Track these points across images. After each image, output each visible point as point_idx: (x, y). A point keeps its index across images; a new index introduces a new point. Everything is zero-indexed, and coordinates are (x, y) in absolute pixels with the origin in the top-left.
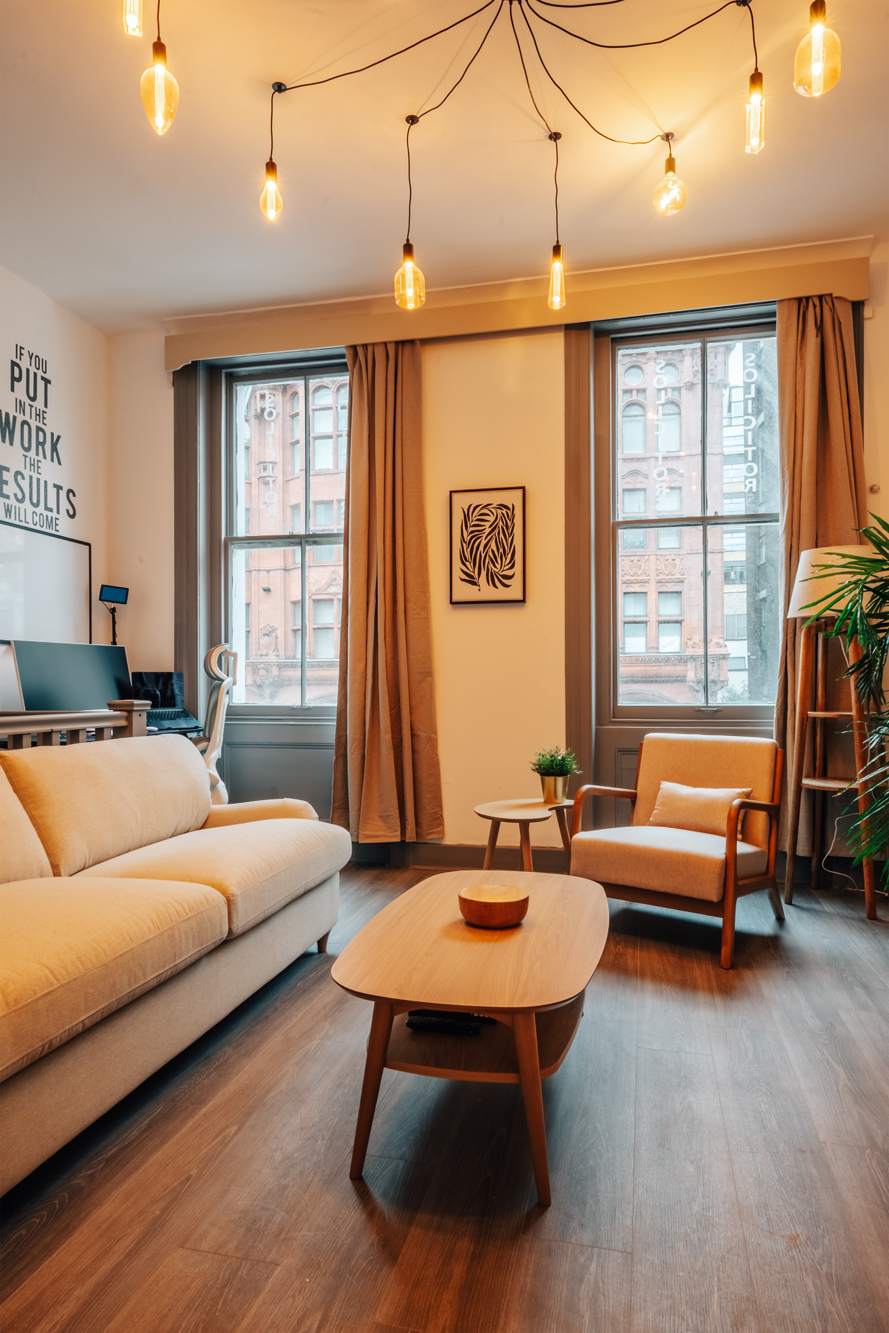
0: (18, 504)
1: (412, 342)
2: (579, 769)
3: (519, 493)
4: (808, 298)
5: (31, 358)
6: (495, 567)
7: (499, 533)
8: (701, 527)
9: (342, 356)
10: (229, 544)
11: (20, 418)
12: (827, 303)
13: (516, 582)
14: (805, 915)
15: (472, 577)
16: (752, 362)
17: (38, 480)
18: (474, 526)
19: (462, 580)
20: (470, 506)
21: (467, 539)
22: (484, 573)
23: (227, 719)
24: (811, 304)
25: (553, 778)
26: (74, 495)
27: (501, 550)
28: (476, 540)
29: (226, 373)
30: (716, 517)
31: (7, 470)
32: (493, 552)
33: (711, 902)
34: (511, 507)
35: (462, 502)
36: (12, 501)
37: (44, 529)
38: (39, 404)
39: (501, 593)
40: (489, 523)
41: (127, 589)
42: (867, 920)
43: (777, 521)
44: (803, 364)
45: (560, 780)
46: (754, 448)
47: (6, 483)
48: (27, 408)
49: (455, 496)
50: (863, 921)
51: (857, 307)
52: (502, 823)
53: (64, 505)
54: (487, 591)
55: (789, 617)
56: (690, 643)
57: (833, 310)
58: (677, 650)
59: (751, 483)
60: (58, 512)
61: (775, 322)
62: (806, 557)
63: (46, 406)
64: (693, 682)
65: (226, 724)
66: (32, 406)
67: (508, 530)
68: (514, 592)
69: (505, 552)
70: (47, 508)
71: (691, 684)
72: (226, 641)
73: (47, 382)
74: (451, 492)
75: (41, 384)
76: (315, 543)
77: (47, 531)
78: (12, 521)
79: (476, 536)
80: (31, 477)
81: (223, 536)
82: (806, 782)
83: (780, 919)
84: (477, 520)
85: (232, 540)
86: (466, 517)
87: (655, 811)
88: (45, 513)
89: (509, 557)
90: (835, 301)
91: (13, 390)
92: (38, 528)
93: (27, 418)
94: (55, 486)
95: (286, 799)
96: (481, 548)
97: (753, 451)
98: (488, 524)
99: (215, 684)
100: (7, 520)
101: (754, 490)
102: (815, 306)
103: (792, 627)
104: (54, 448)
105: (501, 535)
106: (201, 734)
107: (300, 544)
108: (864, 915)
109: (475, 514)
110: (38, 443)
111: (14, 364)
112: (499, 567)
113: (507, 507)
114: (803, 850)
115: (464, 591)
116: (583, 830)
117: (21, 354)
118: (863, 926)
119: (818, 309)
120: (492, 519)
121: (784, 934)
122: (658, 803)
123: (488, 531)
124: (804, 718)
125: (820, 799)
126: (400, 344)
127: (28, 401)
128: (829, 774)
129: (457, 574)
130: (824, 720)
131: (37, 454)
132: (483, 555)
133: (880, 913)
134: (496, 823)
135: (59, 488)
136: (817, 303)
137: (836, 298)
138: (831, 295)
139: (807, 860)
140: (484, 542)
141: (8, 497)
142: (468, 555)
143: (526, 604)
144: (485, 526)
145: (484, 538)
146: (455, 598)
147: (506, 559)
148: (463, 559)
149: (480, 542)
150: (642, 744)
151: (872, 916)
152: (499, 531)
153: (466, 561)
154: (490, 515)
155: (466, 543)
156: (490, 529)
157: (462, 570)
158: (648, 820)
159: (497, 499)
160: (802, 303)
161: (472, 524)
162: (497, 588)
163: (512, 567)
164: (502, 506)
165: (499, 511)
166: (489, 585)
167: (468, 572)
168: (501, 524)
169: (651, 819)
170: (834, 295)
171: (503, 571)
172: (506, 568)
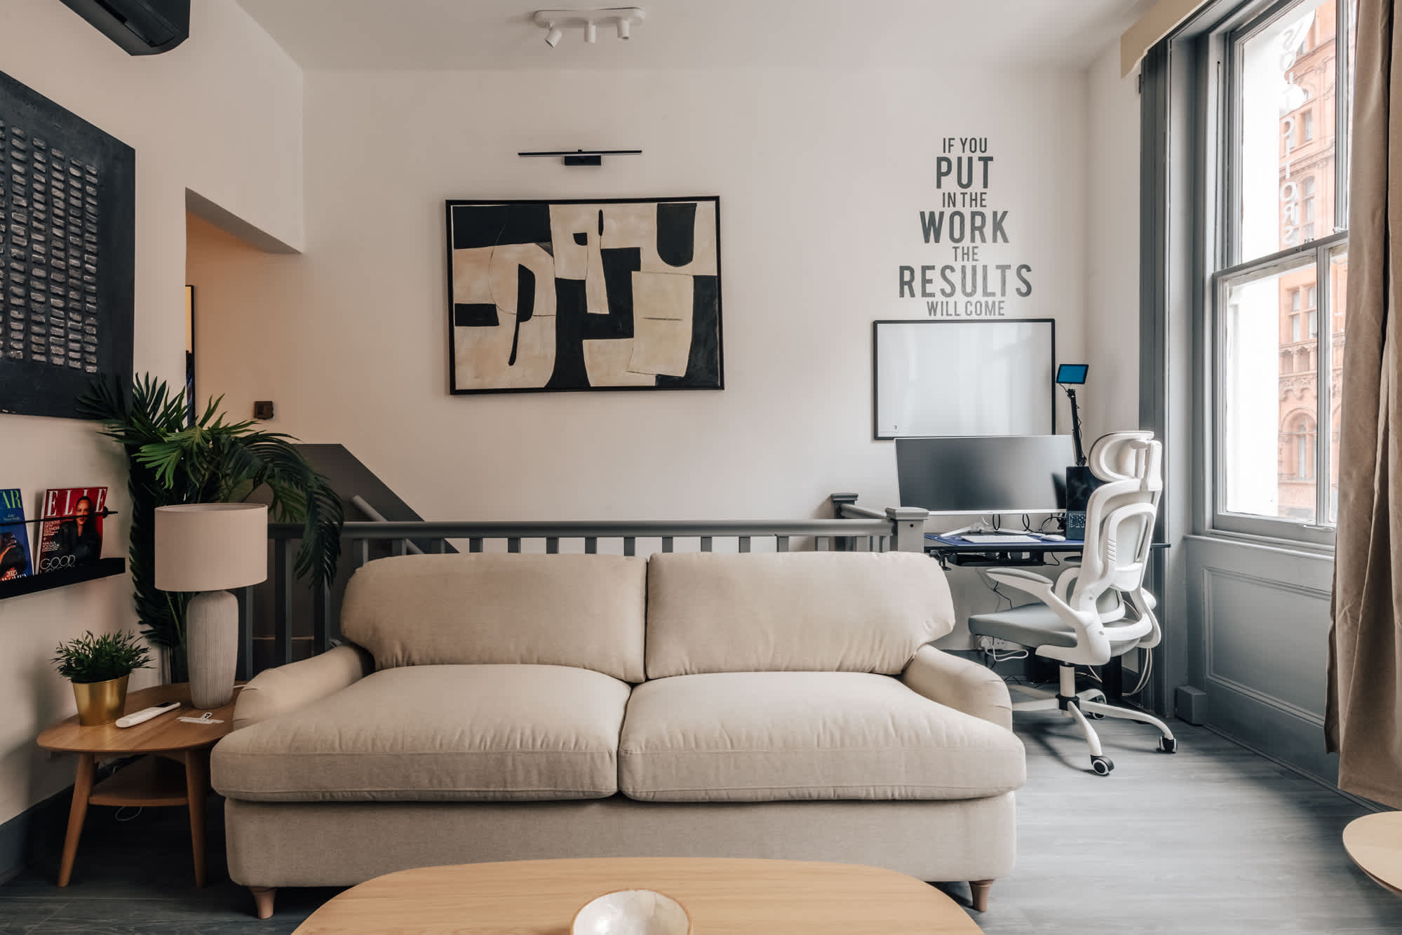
0: (944, 299)
5: (964, 145)
11: (948, 211)
17: (974, 268)
26: (1029, 269)
31: (932, 268)
36: (939, 298)
37: (983, 317)
38: (977, 186)
41: (1087, 366)
47: (930, 281)
48: (959, 199)
53: (1013, 282)
60: (1003, 294)
63: (985, 185)
66: (964, 194)
70: (986, 293)
73: (986, 160)
75: (978, 167)
77: (988, 317)
78: (939, 317)
80: (963, 268)
88: (983, 300)
91: (939, 186)
92: (974, 317)
93: (959, 207)
94: (998, 267)
100: (932, 318)
104: (998, 226)
110: (973, 228)
111: (940, 160)
117: (950, 146)
127: (960, 190)
131: (973, 240)
135: (1003, 268)
141: (932, 295)
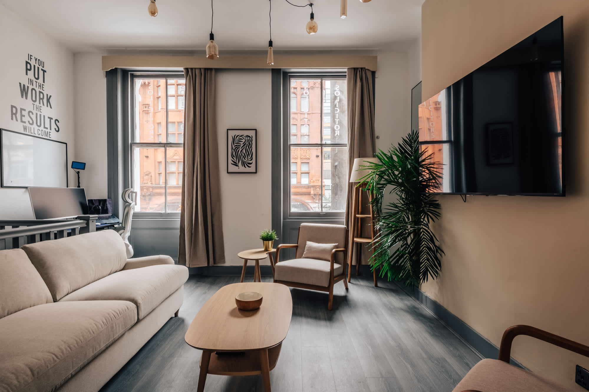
0: (30, 126)
1: (211, 69)
2: (277, 238)
3: (254, 131)
4: (357, 68)
5: (36, 60)
7: (246, 147)
8: (320, 148)
9: (182, 71)
10: (133, 145)
11: (31, 87)
12: (364, 71)
13: (253, 166)
14: (355, 287)
15: (236, 163)
16: (338, 89)
17: (40, 115)
18: (237, 143)
19: (232, 164)
20: (235, 135)
21: (234, 148)
22: (240, 162)
23: (133, 218)
24: (358, 70)
25: (267, 242)
26: (58, 122)
27: (247, 153)
28: (237, 149)
29: (131, 74)
30: (326, 144)
31: (25, 110)
32: (244, 153)
33: (325, 287)
34: (251, 137)
35: (232, 134)
36: (27, 124)
37: (44, 137)
38: (41, 81)
39: (247, 170)
41: (85, 164)
42: (375, 287)
43: (346, 146)
44: (356, 91)
45: (270, 242)
46: (339, 120)
47: (24, 116)
48: (34, 83)
49: (229, 131)
50: (373, 287)
51: (373, 73)
52: (248, 260)
53: (54, 126)
54: (242, 169)
55: (350, 182)
56: (312, 181)
57: (366, 73)
58: (308, 183)
59: (337, 132)
60: (51, 129)
61: (346, 75)
62: (356, 161)
63: (44, 82)
64: (313, 195)
65: (132, 220)
66: (36, 82)
67: (250, 146)
68: (253, 169)
69: (249, 153)
70: (45, 127)
71: (312, 196)
72: (132, 187)
73: (44, 71)
74: (228, 130)
75: (41, 73)
76: (171, 146)
77: (47, 138)
78: (27, 133)
79: (237, 147)
80: (37, 114)
81: (130, 142)
82: (355, 239)
83: (347, 289)
84: (238, 141)
85: (133, 143)
86: (234, 140)
87: (305, 253)
88: (44, 130)
89: (250, 156)
90: (366, 70)
91: (27, 74)
92: (40, 136)
93: (34, 87)
94: (49, 118)
95: (160, 255)
96: (239, 152)
97: (338, 121)
98: (242, 143)
99: (127, 205)
100: (25, 133)
101: (339, 135)
103: (351, 185)
104: (48, 100)
105: (247, 147)
106: (121, 225)
107: (164, 146)
108: (374, 285)
109: (237, 139)
110: (40, 99)
111: (27, 63)
112: (246, 159)
113: (249, 137)
114: (354, 263)
115: (232, 168)
116: (279, 261)
117: (31, 58)
118: (374, 290)
119: (361, 73)
120: (244, 141)
121: (348, 295)
122: (306, 249)
123: (242, 145)
124: (355, 216)
125: (360, 246)
126: (206, 69)
127: (35, 80)
128: (363, 236)
129: (230, 161)
130: (362, 218)
131: (40, 103)
132: (240, 155)
133: (379, 285)
134: (246, 260)
135: (51, 119)
136: (360, 70)
137: (367, 69)
138: (365, 68)
139: (355, 266)
140: (240, 150)
141: (25, 122)
142: (234, 154)
143: (257, 174)
144: (240, 143)
145: (241, 148)
146: (229, 171)
147: (249, 156)
148: (232, 156)
149: (239, 150)
150: (300, 227)
151: (376, 286)
152: (246, 146)
153: (234, 157)
154: (243, 139)
155: (233, 150)
156: (243, 145)
157: (232, 160)
158: (302, 256)
159: (246, 133)
160: (355, 70)
161: (236, 142)
162: (246, 167)
163: (251, 160)
164: (247, 136)
165: (246, 138)
166: (243, 166)
167: (234, 161)
168: (247, 143)
169: (303, 255)
170: (366, 68)
171: (248, 161)
172: (249, 160)
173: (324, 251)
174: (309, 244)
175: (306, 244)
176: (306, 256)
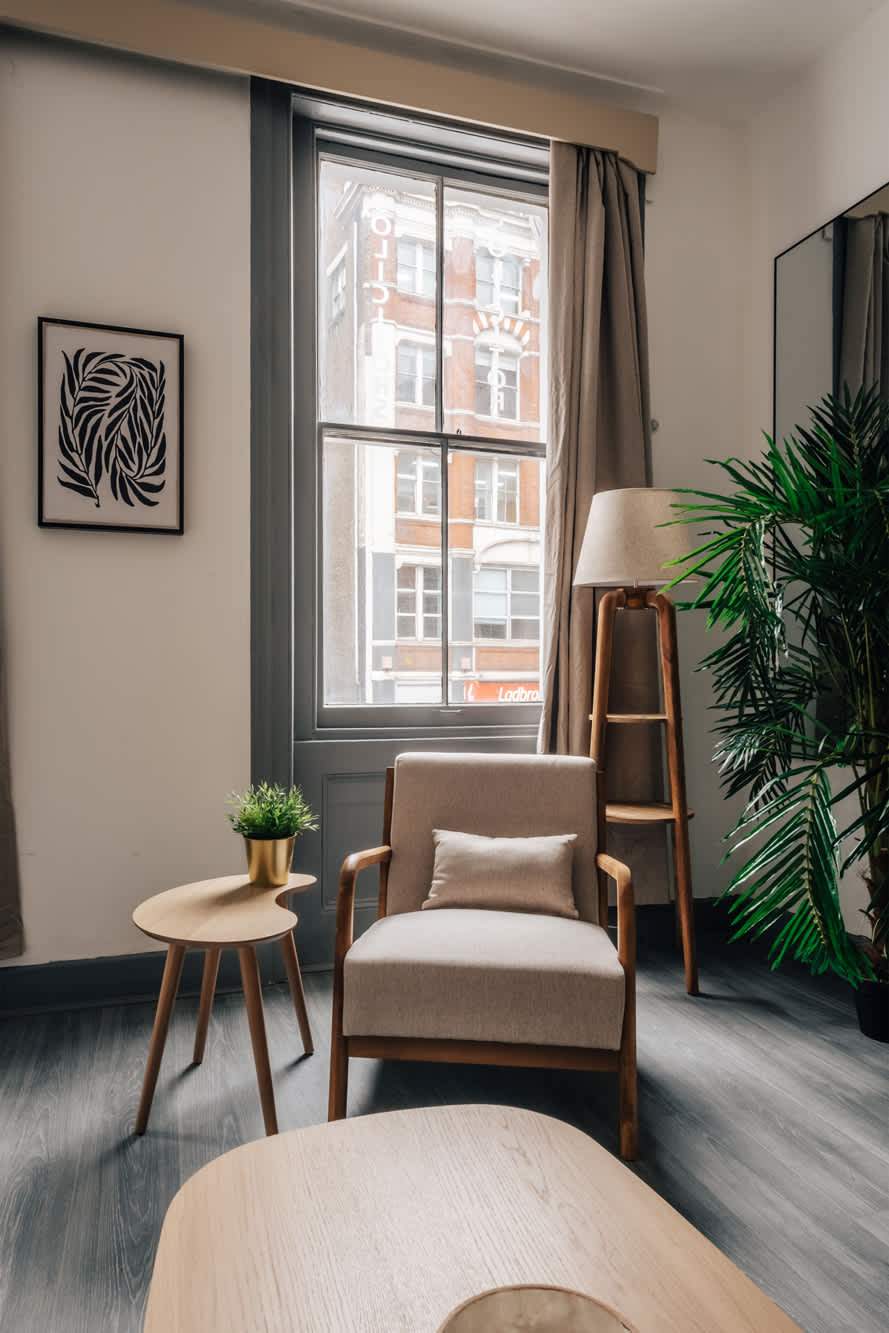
3: (174, 344)
4: (589, 150)
6: (128, 467)
7: (135, 409)
8: (438, 451)
12: (611, 162)
13: (168, 498)
15: (83, 480)
18: (87, 389)
19: (63, 484)
20: (80, 352)
21: (74, 410)
22: (106, 477)
24: (592, 158)
25: (269, 844)
27: (139, 440)
28: (89, 418)
32: (124, 439)
34: (158, 367)
35: (62, 342)
39: (139, 515)
40: (119, 389)
42: (692, 998)
49: (50, 330)
50: (686, 1000)
51: (641, 178)
54: (111, 509)
55: (571, 585)
57: (618, 174)
67: (153, 406)
68: (164, 513)
69: (146, 442)
74: (41, 320)
79: (90, 408)
84: (93, 379)
86: (72, 371)
87: (436, 883)
89: (155, 453)
96: (101, 431)
98: (114, 390)
102: (598, 164)
105: (140, 413)
108: (684, 989)
109: (87, 371)
112: (135, 468)
113: (150, 366)
115: (64, 504)
118: (686, 1006)
119: (602, 169)
120: (123, 381)
122: (439, 865)
123: (114, 401)
124: (603, 723)
129: (54, 472)
132: (105, 445)
133: (704, 987)
136: (600, 158)
137: (621, 162)
138: (615, 154)
140: (106, 421)
142: (75, 439)
143: (184, 536)
144: (108, 392)
145: (107, 413)
146: (48, 516)
147: (149, 456)
148: (65, 447)
149: (100, 420)
150: (390, 772)
151: (694, 991)
152: (136, 405)
153: (72, 450)
154: (117, 375)
155: (71, 418)
156: (119, 399)
157: (63, 466)
158: (427, 898)
159: (132, 347)
160: (583, 153)
161: (84, 385)
162: (132, 505)
163: (160, 471)
164: (141, 362)
165: (136, 370)
166: (117, 498)
167: (77, 471)
168: (139, 393)
169: (432, 895)
170: (621, 155)
171: (142, 476)
172: (148, 472)
173: (526, 870)
174: (450, 841)
175: (433, 846)
176: (446, 898)
